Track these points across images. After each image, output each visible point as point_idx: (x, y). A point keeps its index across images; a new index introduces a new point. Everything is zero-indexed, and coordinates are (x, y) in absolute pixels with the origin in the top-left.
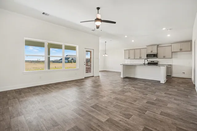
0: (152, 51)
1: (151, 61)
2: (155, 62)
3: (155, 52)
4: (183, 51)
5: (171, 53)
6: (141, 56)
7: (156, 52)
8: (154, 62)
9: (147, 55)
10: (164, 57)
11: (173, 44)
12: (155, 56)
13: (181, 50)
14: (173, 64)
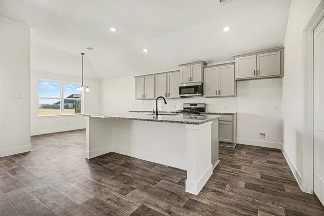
0: (190, 79)
1: (191, 105)
2: (198, 106)
3: (197, 81)
4: (261, 75)
5: (233, 82)
6: (168, 92)
7: (200, 80)
8: (196, 105)
9: (181, 88)
10: (218, 94)
11: (237, 59)
12: (198, 90)
13: (257, 72)
14: (239, 112)
